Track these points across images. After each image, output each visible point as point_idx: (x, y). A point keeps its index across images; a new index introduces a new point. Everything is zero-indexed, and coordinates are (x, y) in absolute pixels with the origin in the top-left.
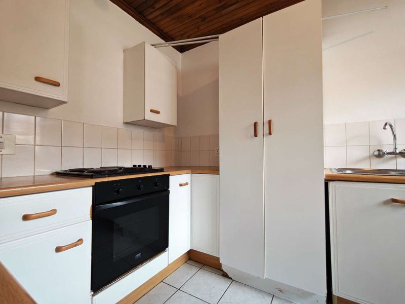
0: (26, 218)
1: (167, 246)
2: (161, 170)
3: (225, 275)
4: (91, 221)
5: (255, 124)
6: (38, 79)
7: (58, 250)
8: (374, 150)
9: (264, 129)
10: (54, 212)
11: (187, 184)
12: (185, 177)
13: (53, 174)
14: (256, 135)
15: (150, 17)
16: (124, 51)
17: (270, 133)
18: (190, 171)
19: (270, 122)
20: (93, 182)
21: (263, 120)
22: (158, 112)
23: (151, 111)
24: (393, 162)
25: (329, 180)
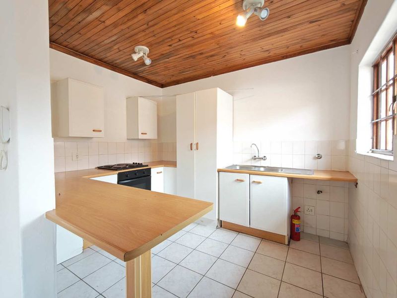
2: (147, 166)
5: (191, 144)
6: (94, 131)
8: (253, 156)
9: (194, 147)
11: (161, 172)
12: (161, 169)
13: (96, 168)
14: (191, 149)
16: (127, 98)
17: (197, 149)
18: (163, 165)
19: (197, 144)
21: (194, 143)
22: (146, 134)
23: (142, 134)
24: (259, 162)
25: (219, 171)
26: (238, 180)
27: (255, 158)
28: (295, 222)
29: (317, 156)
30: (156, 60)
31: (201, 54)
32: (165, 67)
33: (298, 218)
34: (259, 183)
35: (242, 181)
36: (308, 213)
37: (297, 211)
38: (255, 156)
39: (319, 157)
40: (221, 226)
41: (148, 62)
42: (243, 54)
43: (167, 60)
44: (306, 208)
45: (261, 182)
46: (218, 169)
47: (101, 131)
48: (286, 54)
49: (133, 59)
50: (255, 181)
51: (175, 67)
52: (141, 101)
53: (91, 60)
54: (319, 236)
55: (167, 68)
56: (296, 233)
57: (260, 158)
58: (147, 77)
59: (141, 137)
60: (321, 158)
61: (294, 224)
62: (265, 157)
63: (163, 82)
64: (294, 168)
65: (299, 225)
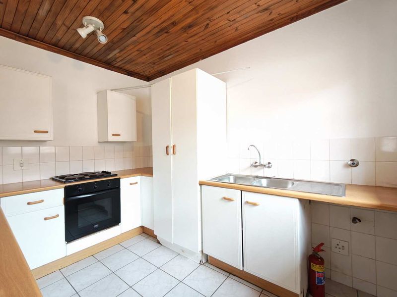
0: (29, 204)
1: (120, 222)
2: (116, 175)
3: (159, 242)
4: (64, 206)
5: (167, 147)
6: (35, 132)
7: (46, 219)
8: (253, 162)
9: (170, 151)
10: (42, 201)
11: (136, 183)
13: (50, 179)
14: (167, 154)
15: (116, 65)
16: (97, 93)
17: (174, 154)
18: (140, 174)
19: (174, 146)
20: (64, 185)
21: (171, 145)
22: (119, 135)
23: (113, 135)
24: (262, 171)
25: (201, 184)
26: (225, 198)
27: (255, 165)
28: (316, 268)
29: (350, 163)
30: (121, 39)
31: (174, 24)
32: (138, 51)
33: (321, 262)
34: (255, 205)
35: (230, 200)
36: (337, 250)
37: (318, 249)
38: (256, 163)
39: (353, 164)
40: (207, 261)
41: (103, 39)
42: (232, 18)
43: (135, 38)
44: (335, 243)
45: (258, 204)
46: (200, 182)
47: (47, 132)
48: (297, 12)
49: (80, 36)
50: (249, 201)
51: (150, 49)
52: (111, 95)
53: (42, 46)
54: (357, 291)
55: (141, 53)
56: (318, 287)
57: (262, 165)
58: (125, 68)
59: (111, 138)
60: (357, 165)
61: (314, 272)
62: (269, 163)
63: (147, 73)
64: (313, 180)
65: (323, 273)
